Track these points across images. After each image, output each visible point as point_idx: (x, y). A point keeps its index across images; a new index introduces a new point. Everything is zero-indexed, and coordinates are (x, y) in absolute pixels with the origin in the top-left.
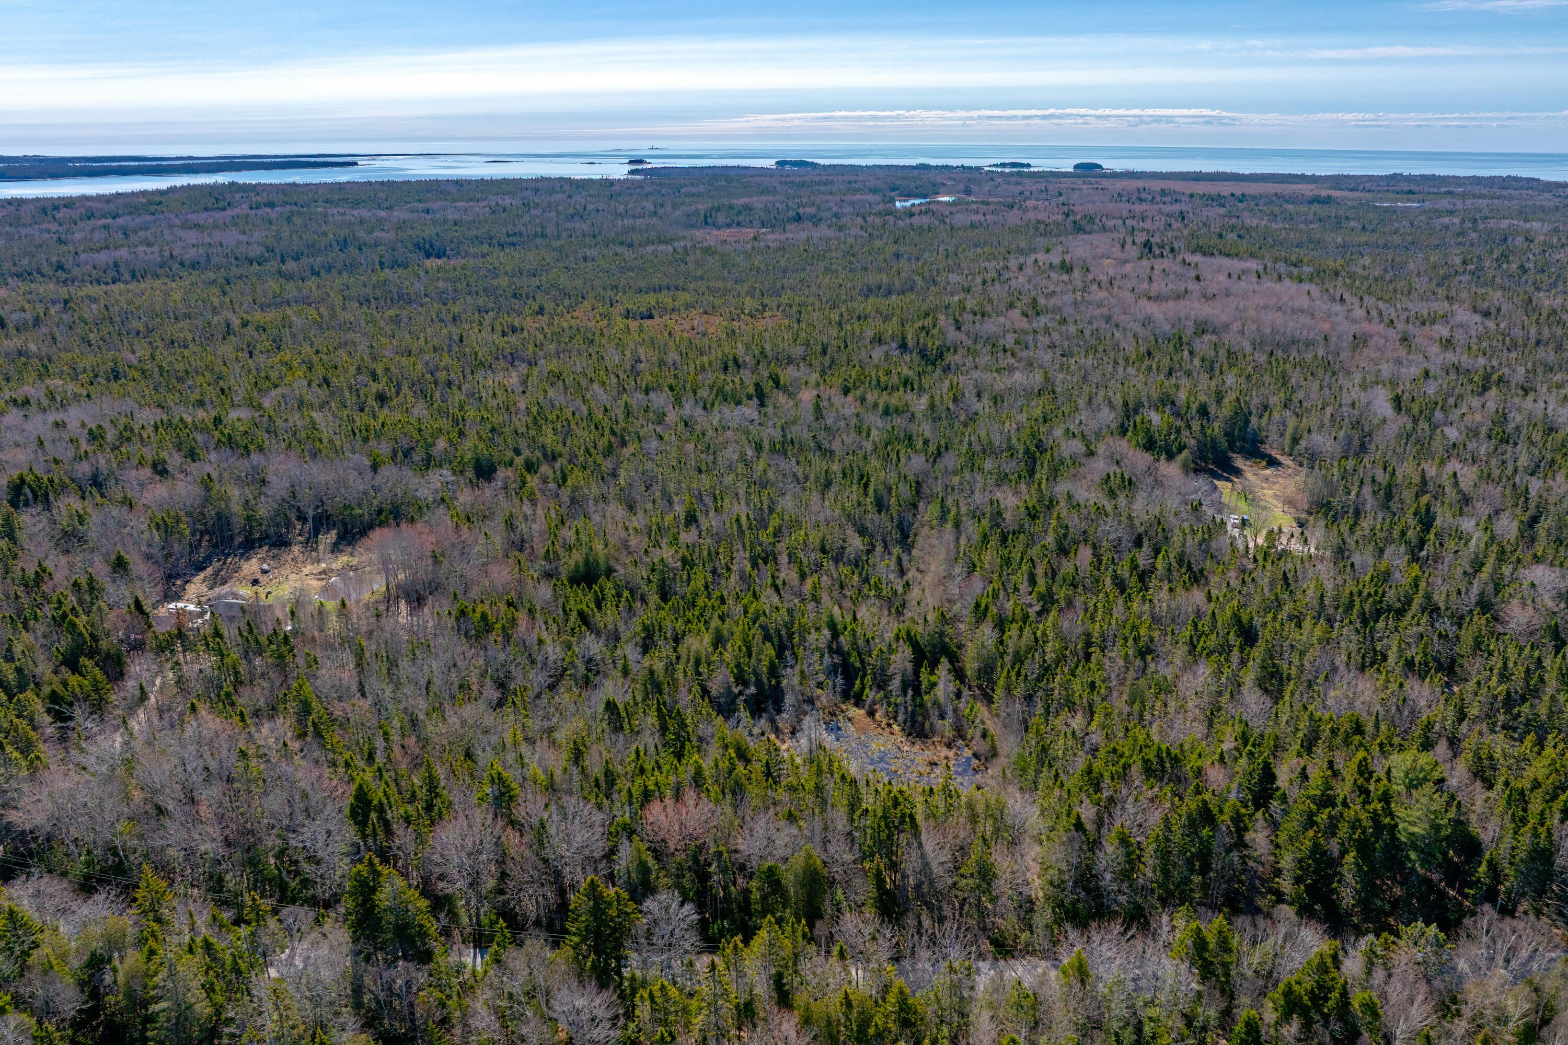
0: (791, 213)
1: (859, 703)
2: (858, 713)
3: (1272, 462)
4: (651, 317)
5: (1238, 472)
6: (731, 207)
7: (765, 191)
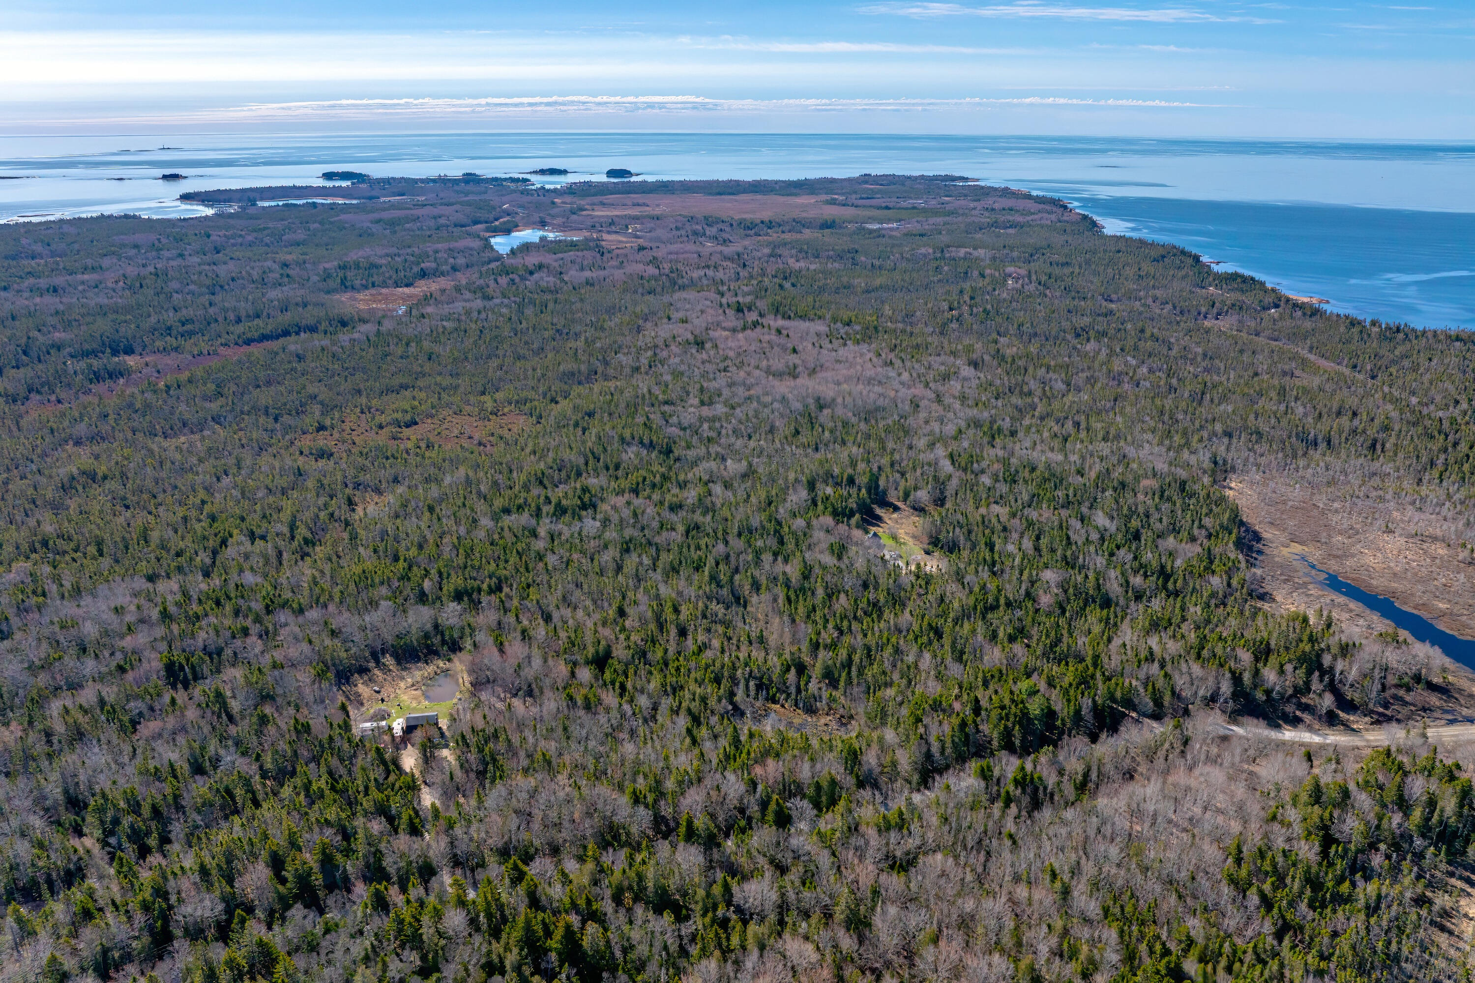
0: (416, 269)
1: (774, 701)
2: (777, 707)
3: (896, 509)
4: (416, 423)
5: (879, 518)
6: (357, 266)
7: (365, 235)
